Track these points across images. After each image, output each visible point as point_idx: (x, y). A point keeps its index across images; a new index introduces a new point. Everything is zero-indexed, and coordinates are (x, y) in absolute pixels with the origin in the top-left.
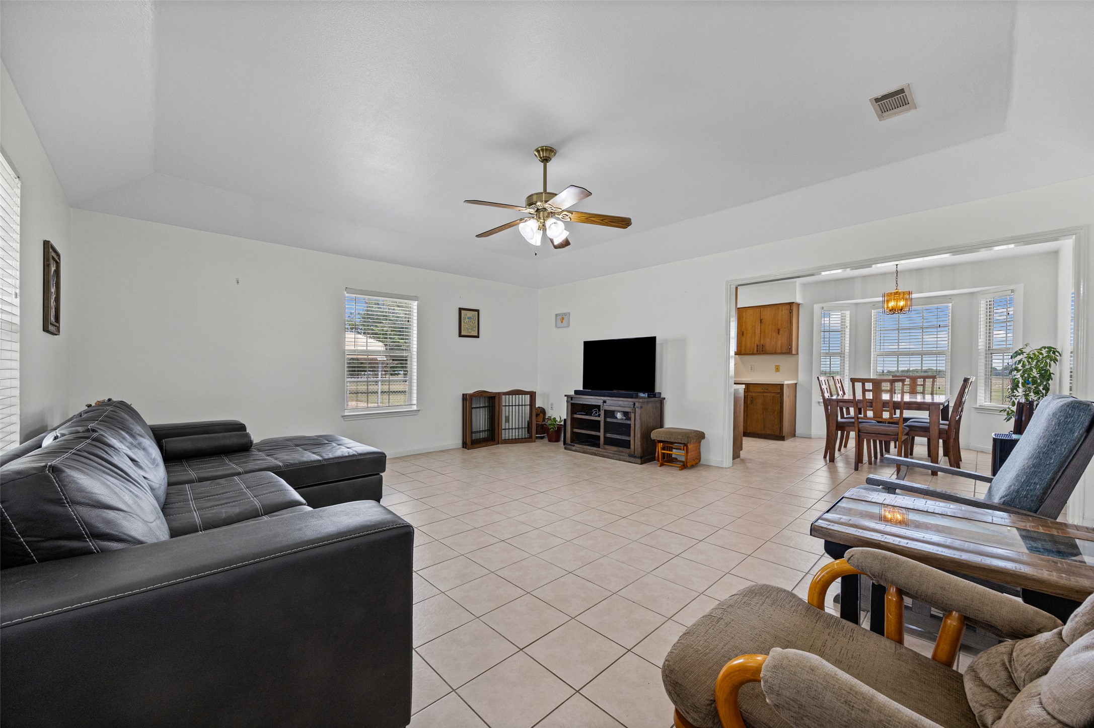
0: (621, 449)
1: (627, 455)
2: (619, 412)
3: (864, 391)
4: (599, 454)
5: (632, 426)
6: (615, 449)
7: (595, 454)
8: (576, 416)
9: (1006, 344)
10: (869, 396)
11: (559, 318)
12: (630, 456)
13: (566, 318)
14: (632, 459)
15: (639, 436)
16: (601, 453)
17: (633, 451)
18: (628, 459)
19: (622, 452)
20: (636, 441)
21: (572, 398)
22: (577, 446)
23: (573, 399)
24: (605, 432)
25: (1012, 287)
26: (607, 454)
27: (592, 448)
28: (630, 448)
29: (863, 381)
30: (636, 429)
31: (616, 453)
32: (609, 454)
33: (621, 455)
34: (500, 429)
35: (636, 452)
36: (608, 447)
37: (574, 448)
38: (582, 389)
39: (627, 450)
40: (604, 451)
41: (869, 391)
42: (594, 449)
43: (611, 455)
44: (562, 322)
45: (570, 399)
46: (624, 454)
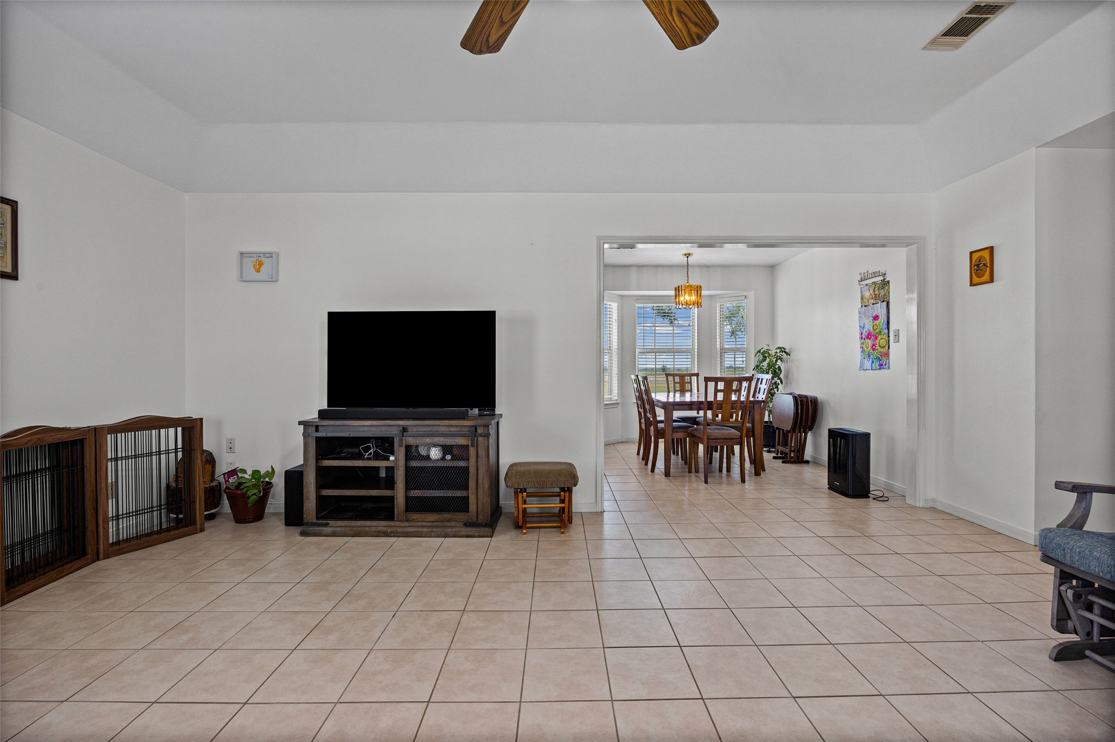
0: (447, 515)
1: (462, 525)
2: (435, 445)
3: (716, 391)
4: (397, 532)
5: (472, 470)
6: (433, 517)
7: (386, 534)
8: (326, 463)
9: (736, 345)
10: (720, 397)
11: (249, 263)
12: (468, 524)
13: (267, 261)
14: (472, 530)
15: (486, 486)
16: (399, 530)
17: (475, 515)
18: (464, 530)
19: (450, 520)
20: (480, 497)
21: (317, 428)
22: (336, 525)
23: (320, 428)
24: (408, 488)
25: (745, 294)
26: (416, 529)
27: (375, 523)
28: (467, 511)
29: (716, 380)
30: (480, 476)
31: (435, 524)
32: (420, 529)
33: (449, 527)
34: (101, 522)
35: (480, 517)
36: (415, 516)
37: (327, 530)
38: (327, 408)
39: (462, 516)
40: (407, 524)
41: (721, 391)
42: (381, 525)
43: (425, 530)
44: (258, 271)
45: (312, 430)
46: (453, 524)
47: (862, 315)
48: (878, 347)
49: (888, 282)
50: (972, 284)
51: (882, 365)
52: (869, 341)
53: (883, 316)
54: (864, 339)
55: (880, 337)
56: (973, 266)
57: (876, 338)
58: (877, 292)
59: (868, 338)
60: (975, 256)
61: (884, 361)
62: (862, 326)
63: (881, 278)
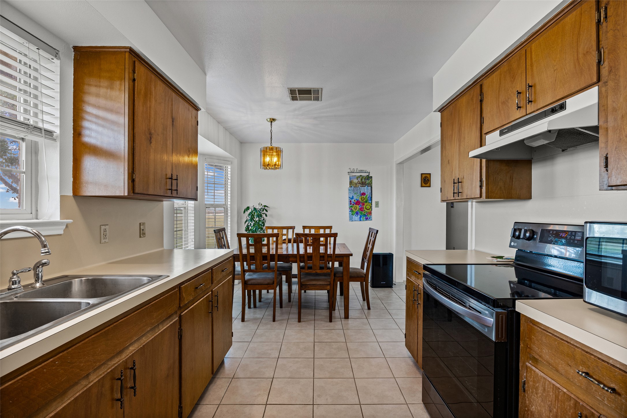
47: (351, 192)
48: (365, 209)
49: (372, 177)
50: (422, 186)
51: (368, 218)
52: (357, 206)
53: (368, 194)
54: (353, 205)
55: (366, 204)
56: (423, 179)
57: (363, 204)
58: (363, 181)
59: (356, 204)
60: (424, 176)
61: (369, 216)
62: (351, 197)
63: (368, 174)
